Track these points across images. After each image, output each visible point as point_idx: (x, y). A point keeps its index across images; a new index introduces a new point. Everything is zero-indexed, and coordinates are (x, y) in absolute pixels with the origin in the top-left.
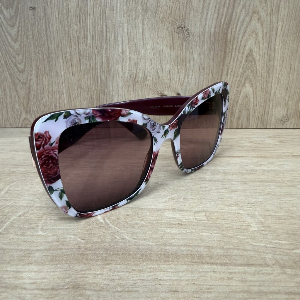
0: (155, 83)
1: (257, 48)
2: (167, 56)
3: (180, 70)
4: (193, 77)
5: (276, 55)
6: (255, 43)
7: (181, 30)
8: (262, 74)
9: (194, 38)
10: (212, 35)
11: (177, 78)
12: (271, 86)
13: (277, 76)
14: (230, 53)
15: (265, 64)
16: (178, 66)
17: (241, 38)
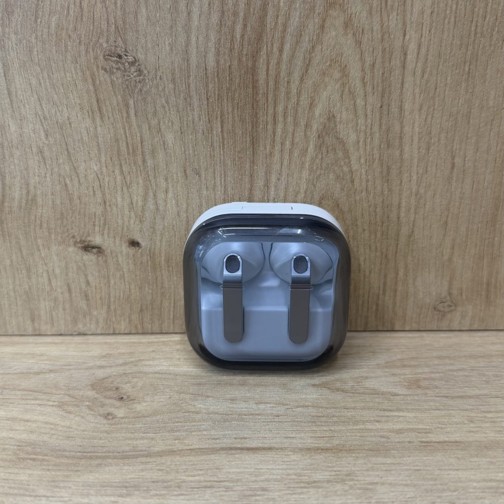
0: (62, 214)
1: (347, 110)
2: (86, 138)
3: (128, 178)
4: (170, 195)
5: (407, 129)
6: (342, 96)
7: (117, 62)
8: (370, 183)
9: (157, 86)
10: (210, 76)
11: (123, 198)
12: (399, 218)
13: (414, 190)
14: (269, 127)
15: (377, 156)
16: (121, 166)
17: (297, 83)
